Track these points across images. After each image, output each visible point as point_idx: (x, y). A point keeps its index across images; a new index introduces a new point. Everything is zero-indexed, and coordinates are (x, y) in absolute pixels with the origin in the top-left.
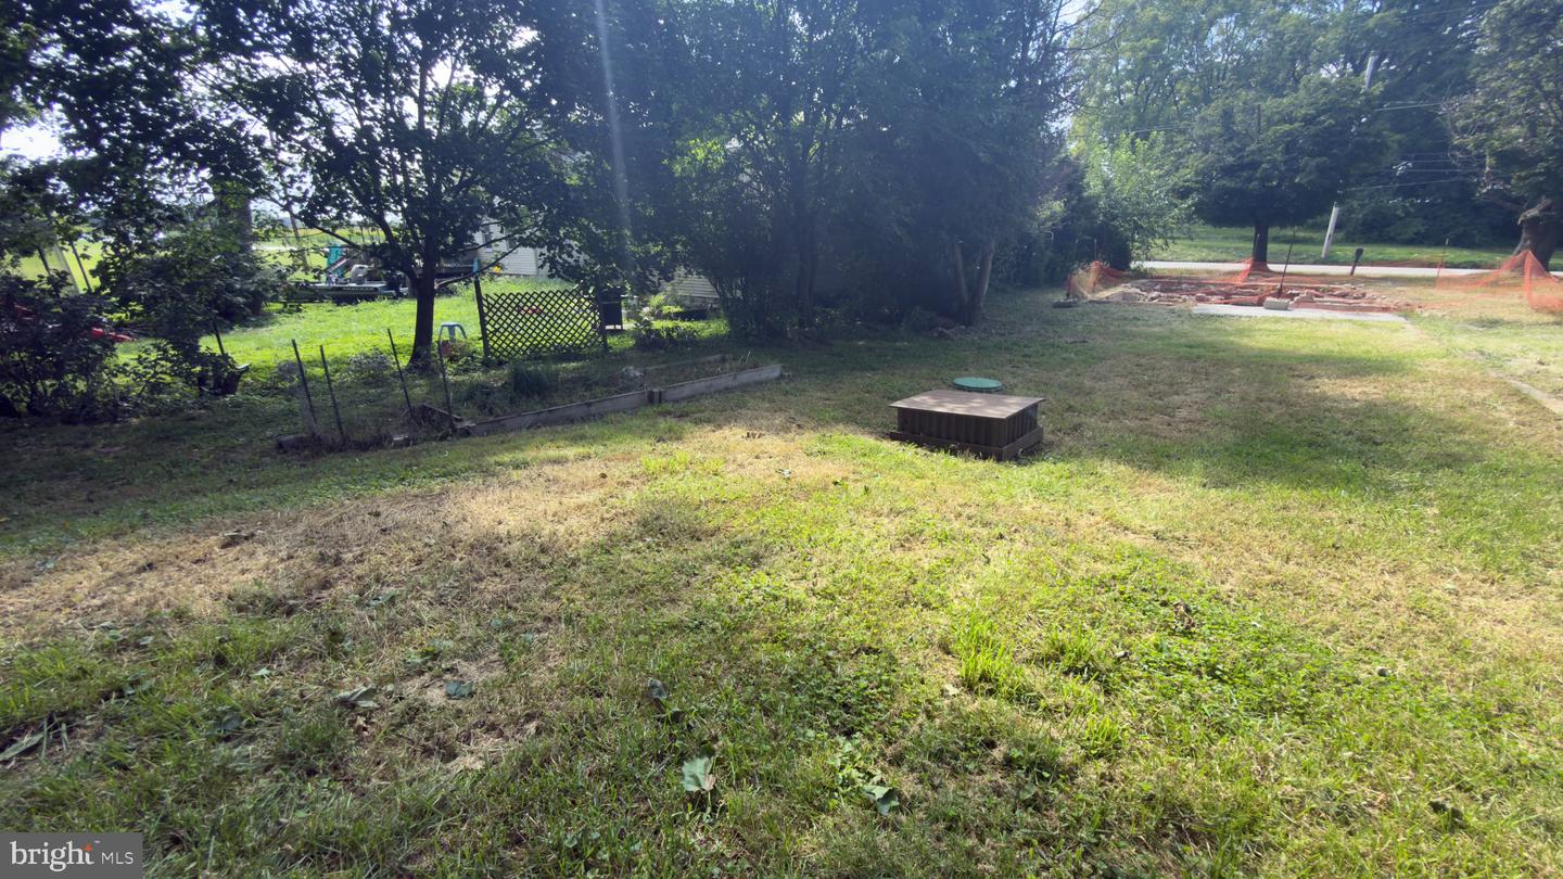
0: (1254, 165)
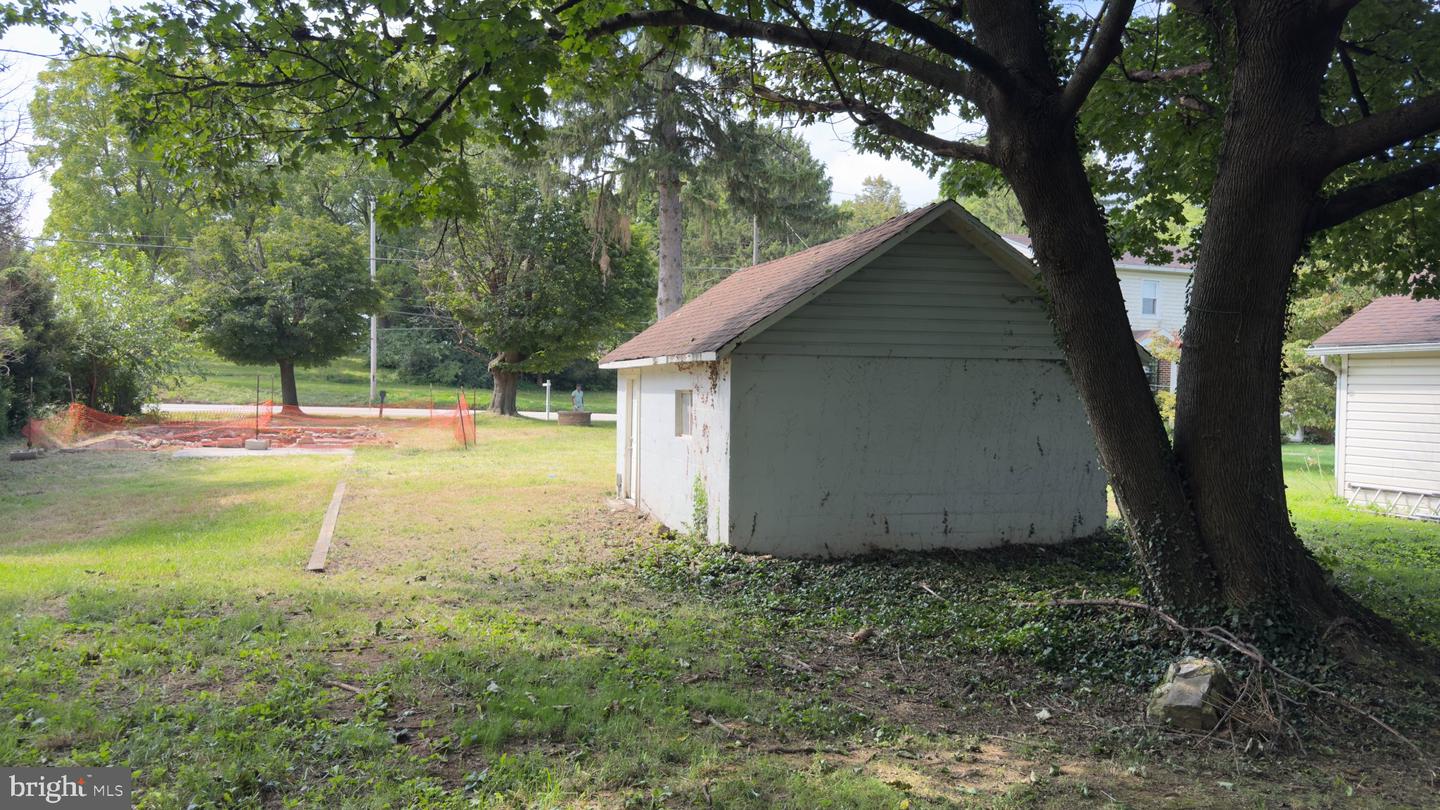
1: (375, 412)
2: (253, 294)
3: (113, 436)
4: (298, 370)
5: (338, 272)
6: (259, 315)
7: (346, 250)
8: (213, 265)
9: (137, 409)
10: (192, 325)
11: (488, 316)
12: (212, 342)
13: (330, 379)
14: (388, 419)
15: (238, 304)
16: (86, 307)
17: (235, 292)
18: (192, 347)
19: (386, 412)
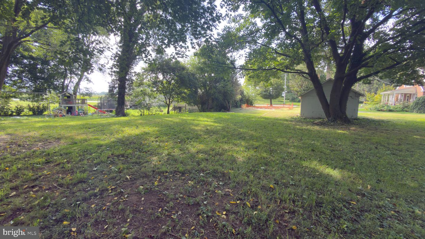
0: (267, 91)
1: (283, 106)
3: (250, 108)
4: (272, 100)
5: (278, 86)
6: (267, 93)
7: (279, 83)
8: (262, 86)
9: (253, 105)
10: (259, 94)
11: (300, 91)
12: (261, 96)
13: (279, 101)
14: (285, 107)
15: (265, 91)
16: (247, 93)
17: (264, 90)
18: (259, 97)
19: (284, 106)
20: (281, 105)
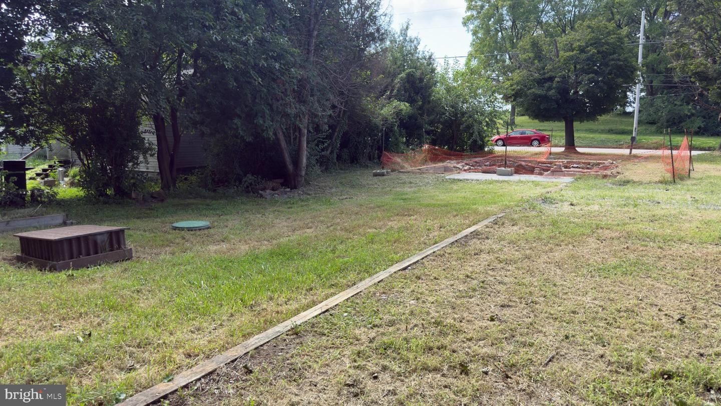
2: (547, 76)
5: (605, 55)
17: (537, 75)
19: (635, 152)
20: (620, 147)
